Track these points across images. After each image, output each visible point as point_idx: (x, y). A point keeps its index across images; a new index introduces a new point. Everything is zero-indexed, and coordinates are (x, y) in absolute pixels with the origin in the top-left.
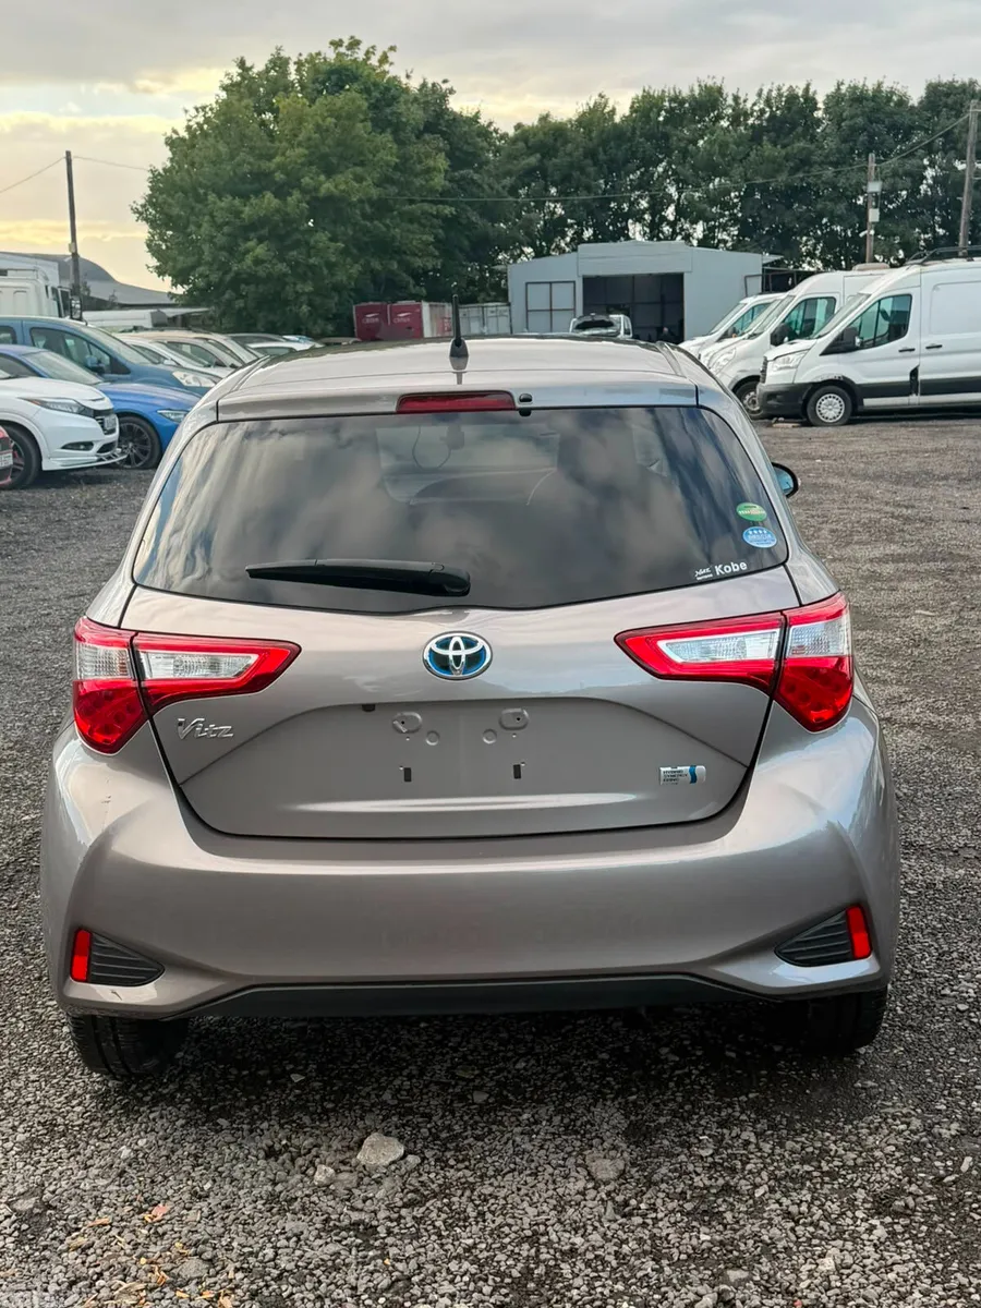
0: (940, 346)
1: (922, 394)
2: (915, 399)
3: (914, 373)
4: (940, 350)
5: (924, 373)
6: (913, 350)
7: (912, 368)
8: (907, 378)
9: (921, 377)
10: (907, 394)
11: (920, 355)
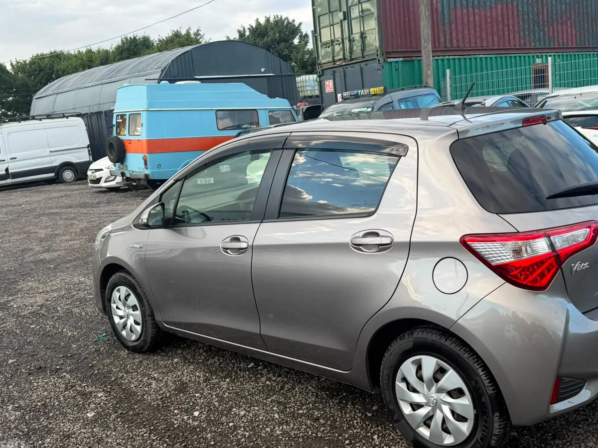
0: (16, 158)
1: (12, 178)
2: (9, 181)
3: (7, 170)
4: (16, 159)
5: (11, 169)
6: (4, 160)
7: (6, 168)
8: (4, 172)
9: (10, 171)
10: (6, 179)
11: (8, 163)
